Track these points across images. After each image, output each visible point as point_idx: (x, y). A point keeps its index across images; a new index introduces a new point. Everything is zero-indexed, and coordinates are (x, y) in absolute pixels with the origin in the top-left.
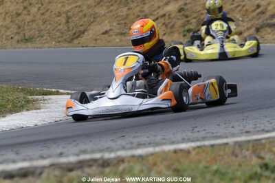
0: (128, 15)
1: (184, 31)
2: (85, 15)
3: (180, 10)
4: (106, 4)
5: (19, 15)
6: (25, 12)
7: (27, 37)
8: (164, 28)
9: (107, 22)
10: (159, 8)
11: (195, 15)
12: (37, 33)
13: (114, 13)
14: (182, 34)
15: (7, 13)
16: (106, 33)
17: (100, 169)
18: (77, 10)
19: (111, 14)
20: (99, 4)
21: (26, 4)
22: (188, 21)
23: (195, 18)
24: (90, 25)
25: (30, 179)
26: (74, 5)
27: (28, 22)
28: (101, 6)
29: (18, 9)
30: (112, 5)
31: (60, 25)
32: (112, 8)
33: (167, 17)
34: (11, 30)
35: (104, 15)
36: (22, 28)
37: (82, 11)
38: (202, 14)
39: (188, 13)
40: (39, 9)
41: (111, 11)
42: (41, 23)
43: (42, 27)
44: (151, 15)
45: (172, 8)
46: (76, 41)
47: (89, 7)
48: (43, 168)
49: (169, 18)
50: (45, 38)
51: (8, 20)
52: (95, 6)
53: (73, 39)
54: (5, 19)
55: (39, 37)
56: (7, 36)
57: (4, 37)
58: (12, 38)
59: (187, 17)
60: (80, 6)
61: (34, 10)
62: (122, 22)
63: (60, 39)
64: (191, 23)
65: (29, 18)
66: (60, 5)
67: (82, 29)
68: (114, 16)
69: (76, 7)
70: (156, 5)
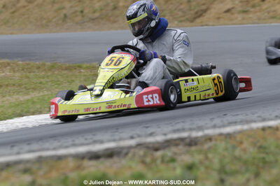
16: (228, 11)
17: (187, 148)
24: (212, 3)
25: (115, 159)
31: (181, 4)
42: (162, 2)
43: (164, 7)
46: (198, 20)
48: (130, 147)
53: (195, 18)
63: (182, 19)
67: (204, 7)
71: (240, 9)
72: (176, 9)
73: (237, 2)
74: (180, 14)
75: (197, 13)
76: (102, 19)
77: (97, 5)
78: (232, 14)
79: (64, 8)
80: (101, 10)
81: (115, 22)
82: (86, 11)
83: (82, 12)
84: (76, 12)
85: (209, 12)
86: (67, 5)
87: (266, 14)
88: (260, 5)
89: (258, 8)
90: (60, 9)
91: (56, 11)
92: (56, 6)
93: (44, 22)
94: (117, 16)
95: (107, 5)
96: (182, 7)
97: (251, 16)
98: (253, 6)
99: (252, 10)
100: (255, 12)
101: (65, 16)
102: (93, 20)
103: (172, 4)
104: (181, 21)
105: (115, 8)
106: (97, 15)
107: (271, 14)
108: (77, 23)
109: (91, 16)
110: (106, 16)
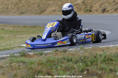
71: (58, 10)
72: (32, 9)
73: (57, 7)
74: (34, 11)
75: (41, 11)
76: (3, 12)
78: (56, 12)
80: (2, 9)
81: (8, 14)
85: (46, 11)
94: (8, 12)
95: (4, 7)
96: (35, 8)
104: (35, 14)
105: (7, 8)
110: (4, 11)
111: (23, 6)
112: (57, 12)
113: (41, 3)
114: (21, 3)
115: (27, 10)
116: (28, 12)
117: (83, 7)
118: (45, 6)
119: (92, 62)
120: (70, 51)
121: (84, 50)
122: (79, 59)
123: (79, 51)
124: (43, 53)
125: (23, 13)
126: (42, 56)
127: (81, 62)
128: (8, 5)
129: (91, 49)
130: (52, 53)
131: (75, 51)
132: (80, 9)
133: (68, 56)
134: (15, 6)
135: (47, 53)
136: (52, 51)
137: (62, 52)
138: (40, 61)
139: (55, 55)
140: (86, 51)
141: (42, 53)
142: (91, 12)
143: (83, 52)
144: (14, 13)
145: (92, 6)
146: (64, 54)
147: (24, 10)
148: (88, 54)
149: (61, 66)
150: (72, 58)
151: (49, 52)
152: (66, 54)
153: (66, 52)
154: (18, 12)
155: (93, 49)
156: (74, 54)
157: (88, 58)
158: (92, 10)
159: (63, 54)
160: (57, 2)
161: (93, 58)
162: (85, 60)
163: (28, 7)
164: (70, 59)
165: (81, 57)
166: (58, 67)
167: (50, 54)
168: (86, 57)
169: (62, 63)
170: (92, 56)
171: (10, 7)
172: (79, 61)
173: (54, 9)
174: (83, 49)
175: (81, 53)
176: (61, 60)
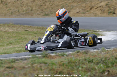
0: (85, 6)
1: (109, 12)
2: (68, 6)
3: (107, 5)
4: (76, 2)
5: (41, 6)
6: (44, 5)
7: (46, 14)
8: (100, 11)
9: (77, 8)
10: (98, 4)
11: (112, 7)
12: (50, 12)
13: (80, 5)
14: (108, 13)
15: (36, 5)
16: (78, 13)
18: (65, 4)
19: (79, 6)
20: (73, 2)
21: (44, 1)
22: (110, 9)
23: (113, 8)
24: (71, 10)
26: (63, 2)
27: (46, 8)
28: (75, 3)
29: (41, 4)
30: (79, 3)
32: (79, 4)
33: (101, 7)
34: (39, 11)
35: (76, 6)
36: (43, 11)
37: (67, 5)
38: (115, 6)
39: (110, 6)
40: (50, 4)
41: (79, 5)
42: (51, 9)
43: (52, 10)
44: (95, 6)
45: (103, 4)
47: (70, 3)
49: (102, 8)
50: (53, 14)
51: (37, 7)
52: (72, 3)
54: (36, 7)
55: (51, 14)
56: (38, 13)
57: (37, 14)
58: (40, 14)
59: (109, 7)
60: (66, 3)
61: (47, 4)
62: (83, 9)
64: (111, 10)
65: (46, 7)
66: (58, 2)
68: (80, 6)
69: (65, 3)
70: (97, 3)
71: (82, 12)
73: (81, 9)
76: (27, 14)
77: (24, 9)
79: (11, 9)
80: (26, 10)
81: (32, 15)
82: (20, 11)
83: (19, 11)
84: (16, 11)
86: (12, 8)
87: (93, 14)
88: (90, 11)
89: (89, 12)
90: (9, 10)
91: (8, 11)
92: (8, 9)
93: (3, 14)
94: (33, 13)
95: (29, 9)
97: (87, 15)
98: (87, 11)
99: (87, 12)
100: (88, 14)
101: (12, 12)
102: (23, 14)
103: (55, 9)
105: (32, 10)
106: (25, 12)
107: (95, 14)
108: (17, 15)
109: (22, 13)
110: (29, 13)
111: (48, 8)
112: (81, 14)
113: (66, 5)
114: (45, 5)
115: (51, 12)
116: (52, 14)
117: (107, 9)
118: (69, 8)
119: (113, 64)
120: (92, 52)
121: (106, 51)
122: (100, 61)
123: (101, 53)
124: (65, 54)
125: (47, 15)
126: (64, 57)
127: (102, 64)
128: (32, 7)
129: (112, 50)
130: (73, 54)
131: (97, 52)
132: (104, 11)
133: (89, 57)
134: (39, 8)
135: (69, 54)
136: (74, 53)
137: (83, 53)
138: (61, 62)
139: (77, 57)
140: (108, 52)
141: (63, 54)
142: (114, 15)
143: (105, 53)
144: (38, 15)
145: (116, 8)
146: (86, 55)
147: (48, 12)
148: (110, 55)
149: (82, 67)
150: (93, 60)
151: (70, 54)
152: (87, 55)
153: (88, 53)
154: (42, 14)
155: (114, 51)
156: (95, 56)
157: (109, 59)
158: (116, 12)
159: (84, 55)
160: (81, 4)
161: (114, 59)
162: (106, 61)
163: (52, 9)
164: (92, 60)
165: (102, 59)
166: (79, 68)
167: (71, 55)
168: (107, 58)
169: (83, 64)
170: (113, 57)
171: (34, 9)
172: (99, 62)
173: (78, 11)
174: (104, 51)
175: (102, 54)
176: (82, 61)
